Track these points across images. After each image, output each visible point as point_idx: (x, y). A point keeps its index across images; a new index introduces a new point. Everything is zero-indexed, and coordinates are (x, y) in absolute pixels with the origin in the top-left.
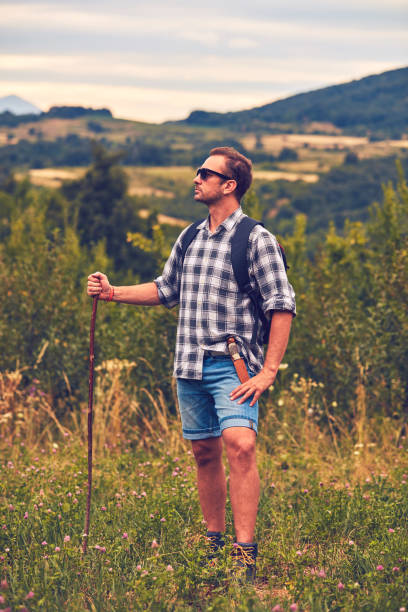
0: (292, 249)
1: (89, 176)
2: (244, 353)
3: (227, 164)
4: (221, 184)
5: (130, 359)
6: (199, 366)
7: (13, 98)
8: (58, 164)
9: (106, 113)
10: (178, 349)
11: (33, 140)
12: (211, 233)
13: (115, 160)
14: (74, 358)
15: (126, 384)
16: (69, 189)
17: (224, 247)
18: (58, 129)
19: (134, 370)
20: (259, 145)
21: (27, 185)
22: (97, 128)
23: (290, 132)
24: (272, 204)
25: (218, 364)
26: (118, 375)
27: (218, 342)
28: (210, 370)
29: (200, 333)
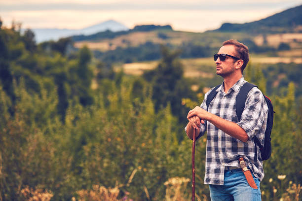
0: (287, 105)
1: (160, 66)
2: (250, 167)
3: (236, 50)
4: (234, 63)
5: (186, 176)
6: (221, 177)
7: (111, 21)
8: (141, 60)
9: (168, 27)
10: (206, 166)
11: (125, 46)
12: (225, 93)
13: (175, 56)
14: (151, 178)
15: (185, 193)
16: (148, 75)
17: (233, 101)
18: (139, 39)
19: (189, 184)
20: (265, 42)
21: (122, 74)
22: (163, 37)
23: (284, 32)
24: (275, 78)
25: (235, 175)
26: (179, 188)
27: (233, 161)
28: (230, 179)
29: (221, 156)
